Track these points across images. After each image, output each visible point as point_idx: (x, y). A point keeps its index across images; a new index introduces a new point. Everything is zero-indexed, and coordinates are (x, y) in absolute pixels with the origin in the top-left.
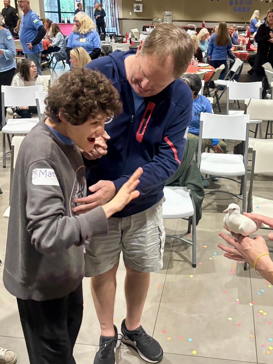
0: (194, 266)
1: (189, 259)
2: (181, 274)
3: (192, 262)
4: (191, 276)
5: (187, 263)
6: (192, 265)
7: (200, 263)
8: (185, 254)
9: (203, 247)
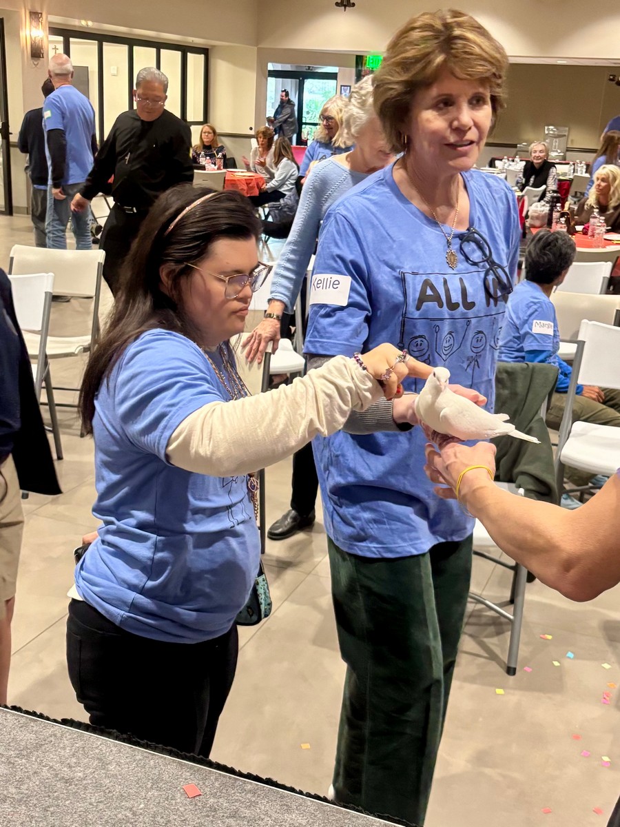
0: (511, 671)
1: (501, 656)
2: (475, 683)
3: (506, 662)
4: (500, 691)
5: (494, 662)
6: (506, 670)
7: (526, 668)
8: (493, 644)
9: (541, 636)
